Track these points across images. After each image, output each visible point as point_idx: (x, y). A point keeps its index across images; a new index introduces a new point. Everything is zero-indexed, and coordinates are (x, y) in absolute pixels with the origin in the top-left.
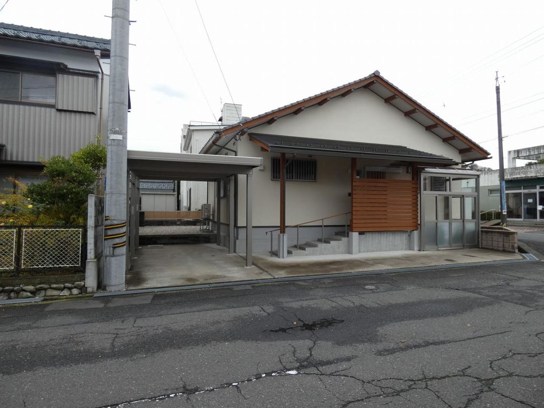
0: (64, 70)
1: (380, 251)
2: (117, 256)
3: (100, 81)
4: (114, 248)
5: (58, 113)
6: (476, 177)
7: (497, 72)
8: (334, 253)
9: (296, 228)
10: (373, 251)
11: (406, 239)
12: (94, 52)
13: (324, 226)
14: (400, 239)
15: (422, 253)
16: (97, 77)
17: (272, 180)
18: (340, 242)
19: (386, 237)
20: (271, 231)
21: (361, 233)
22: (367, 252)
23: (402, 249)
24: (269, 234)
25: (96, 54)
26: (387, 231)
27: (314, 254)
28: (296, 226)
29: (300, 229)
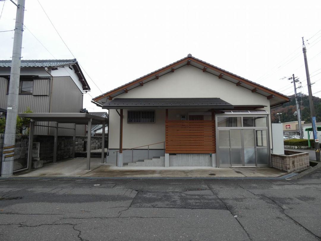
0: (37, 78)
1: (188, 166)
2: (5, 161)
3: (51, 80)
4: (5, 157)
5: (34, 97)
6: (266, 116)
7: (303, 38)
8: (155, 166)
9: (132, 150)
10: (183, 166)
11: (208, 159)
12: (45, 69)
13: (150, 149)
14: (203, 159)
15: (217, 168)
16: (50, 79)
17: (128, 123)
18: (159, 159)
19: (193, 157)
20: (117, 152)
21: (170, 154)
22: (179, 166)
23: (205, 166)
24: (116, 153)
25: (46, 69)
26: (193, 154)
27: (141, 166)
28: (132, 149)
29: (134, 150)
